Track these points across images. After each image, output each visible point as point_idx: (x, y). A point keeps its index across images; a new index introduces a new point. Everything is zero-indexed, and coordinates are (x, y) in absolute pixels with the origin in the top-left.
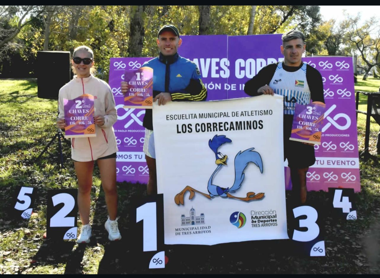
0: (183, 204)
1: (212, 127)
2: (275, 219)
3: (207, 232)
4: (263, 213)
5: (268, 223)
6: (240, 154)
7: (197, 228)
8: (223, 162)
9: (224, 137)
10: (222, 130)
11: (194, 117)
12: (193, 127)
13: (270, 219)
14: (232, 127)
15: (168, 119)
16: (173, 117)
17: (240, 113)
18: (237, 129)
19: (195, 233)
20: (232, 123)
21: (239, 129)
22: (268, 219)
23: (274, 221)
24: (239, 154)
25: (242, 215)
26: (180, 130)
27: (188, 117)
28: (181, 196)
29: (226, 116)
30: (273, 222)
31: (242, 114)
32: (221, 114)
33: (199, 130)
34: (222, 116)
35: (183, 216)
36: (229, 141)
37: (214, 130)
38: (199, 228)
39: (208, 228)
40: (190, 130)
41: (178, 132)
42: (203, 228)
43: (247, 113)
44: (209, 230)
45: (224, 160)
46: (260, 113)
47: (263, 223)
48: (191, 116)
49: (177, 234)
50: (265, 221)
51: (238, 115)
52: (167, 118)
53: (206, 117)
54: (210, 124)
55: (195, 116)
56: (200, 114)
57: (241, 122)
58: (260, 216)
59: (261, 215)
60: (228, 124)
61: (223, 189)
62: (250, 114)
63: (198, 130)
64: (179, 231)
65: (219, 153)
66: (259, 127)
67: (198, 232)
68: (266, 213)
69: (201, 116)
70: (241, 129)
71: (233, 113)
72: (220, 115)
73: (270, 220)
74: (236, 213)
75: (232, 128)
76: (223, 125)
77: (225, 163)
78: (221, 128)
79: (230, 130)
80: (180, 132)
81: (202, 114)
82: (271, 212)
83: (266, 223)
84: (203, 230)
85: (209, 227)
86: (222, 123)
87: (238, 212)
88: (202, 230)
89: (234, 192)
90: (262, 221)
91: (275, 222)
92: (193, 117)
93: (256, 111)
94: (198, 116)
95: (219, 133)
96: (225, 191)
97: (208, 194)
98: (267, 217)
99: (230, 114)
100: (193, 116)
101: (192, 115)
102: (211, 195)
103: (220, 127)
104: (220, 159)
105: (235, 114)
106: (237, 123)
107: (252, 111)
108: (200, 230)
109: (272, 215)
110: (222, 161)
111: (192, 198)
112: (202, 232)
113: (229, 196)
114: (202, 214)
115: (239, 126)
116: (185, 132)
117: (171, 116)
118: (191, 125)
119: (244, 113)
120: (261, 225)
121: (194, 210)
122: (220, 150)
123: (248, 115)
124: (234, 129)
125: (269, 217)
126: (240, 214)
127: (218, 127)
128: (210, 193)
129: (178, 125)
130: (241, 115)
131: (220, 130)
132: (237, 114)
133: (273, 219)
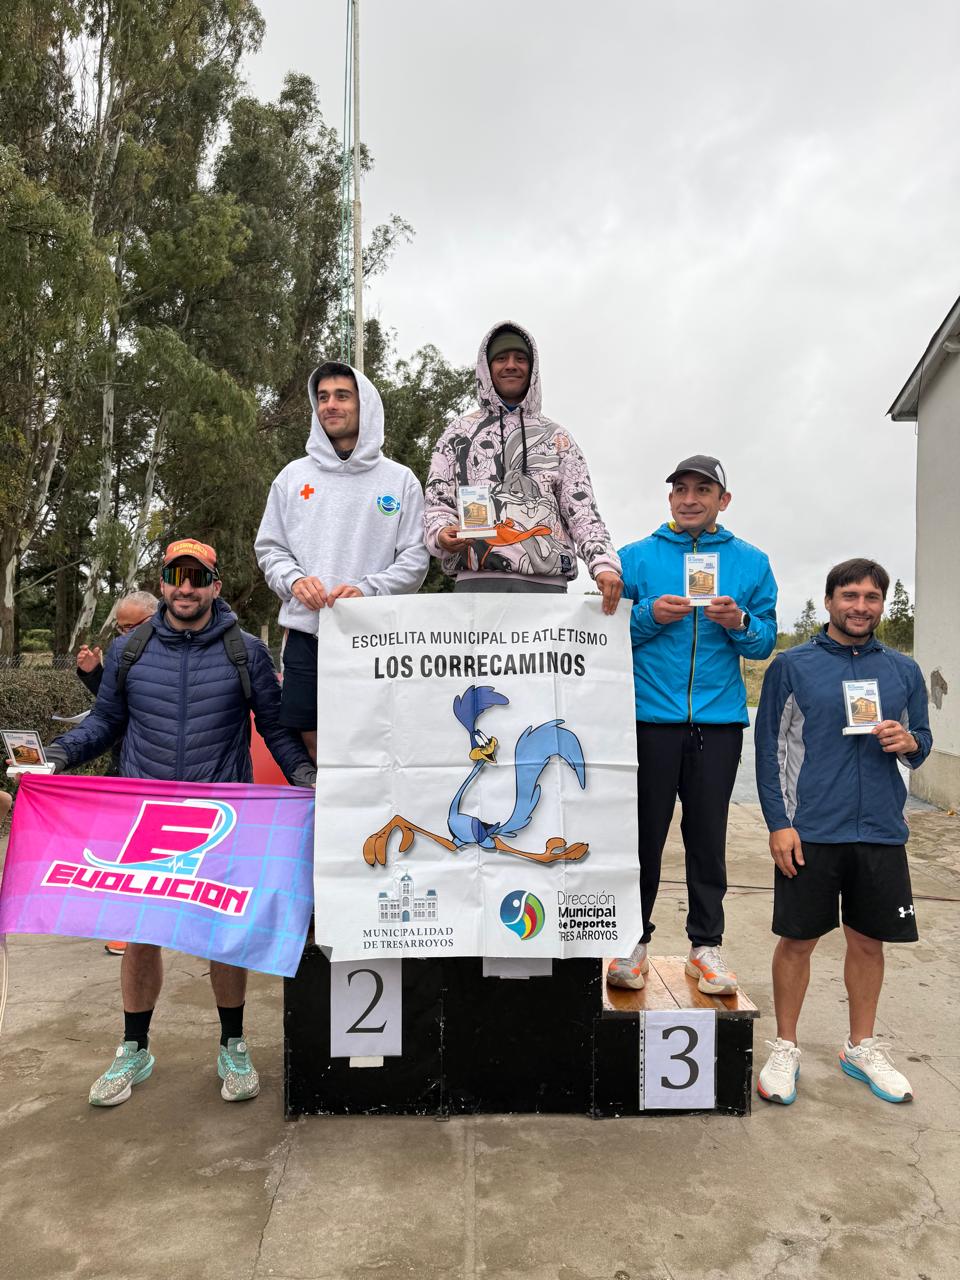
0: (384, 865)
1: (462, 666)
2: (610, 919)
3: (444, 943)
4: (584, 900)
5: (594, 929)
6: (530, 733)
7: (416, 932)
8: (486, 756)
9: (490, 690)
10: (485, 674)
11: (419, 640)
12: (416, 666)
13: (600, 919)
14: (510, 665)
15: (356, 645)
16: (368, 640)
17: (531, 636)
18: (522, 672)
19: (410, 943)
20: (510, 657)
21: (528, 672)
22: (595, 920)
23: (608, 924)
24: (526, 734)
25: (532, 902)
26: (383, 670)
27: (402, 639)
28: (382, 841)
29: (496, 640)
30: (606, 929)
31: (537, 638)
32: (485, 636)
33: (430, 671)
34: (487, 641)
35: (383, 895)
36: (503, 701)
37: (467, 675)
38: (422, 931)
39: (445, 932)
40: (407, 672)
41: (378, 676)
42: (433, 931)
43: (548, 633)
44: (447, 938)
45: (490, 751)
46: (579, 637)
47: (581, 929)
48: (410, 636)
49: (367, 945)
50: (585, 924)
51: (525, 639)
52: (354, 642)
53: (448, 640)
54: (458, 658)
55: (422, 638)
56: (432, 633)
57: (532, 656)
58: (576, 907)
59: (579, 906)
60: (500, 660)
61: (486, 826)
62: (555, 635)
63: (427, 672)
64: (373, 938)
65: (478, 732)
66: (576, 671)
67: (417, 944)
68: (592, 900)
69: (436, 638)
70: (534, 672)
71: (515, 635)
72: (483, 639)
73: (598, 923)
74: (518, 894)
75: (510, 669)
76: (487, 661)
77: (490, 757)
78: (483, 669)
79: (506, 673)
80: (382, 676)
81: (439, 633)
82: (603, 900)
83: (588, 929)
84: (432, 938)
85: (449, 930)
86: (485, 657)
87: (524, 892)
88: (429, 937)
89: (512, 834)
90: (579, 924)
91: (611, 929)
92: (416, 639)
93: (571, 631)
94: (427, 637)
95: (480, 682)
96: (490, 831)
97: (451, 838)
98: (591, 913)
99: (507, 638)
100: (416, 636)
101: (413, 633)
102: (456, 841)
103: (481, 665)
104: (479, 746)
105: (520, 637)
106: (523, 657)
107: (560, 630)
108: (425, 938)
109: (604, 907)
110: (485, 752)
111: (407, 848)
112: (429, 943)
113: (499, 846)
114: (432, 893)
115: (528, 665)
116: (395, 675)
117: (364, 639)
118: (410, 660)
119: (542, 635)
120: (575, 935)
121: (409, 878)
122: (479, 726)
123: (552, 639)
124: (515, 672)
125: (597, 912)
126: (527, 898)
127: (476, 667)
128: (455, 836)
129: (377, 660)
130: (535, 639)
131: (481, 674)
132: (523, 637)
133: (606, 919)
